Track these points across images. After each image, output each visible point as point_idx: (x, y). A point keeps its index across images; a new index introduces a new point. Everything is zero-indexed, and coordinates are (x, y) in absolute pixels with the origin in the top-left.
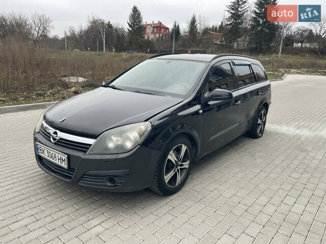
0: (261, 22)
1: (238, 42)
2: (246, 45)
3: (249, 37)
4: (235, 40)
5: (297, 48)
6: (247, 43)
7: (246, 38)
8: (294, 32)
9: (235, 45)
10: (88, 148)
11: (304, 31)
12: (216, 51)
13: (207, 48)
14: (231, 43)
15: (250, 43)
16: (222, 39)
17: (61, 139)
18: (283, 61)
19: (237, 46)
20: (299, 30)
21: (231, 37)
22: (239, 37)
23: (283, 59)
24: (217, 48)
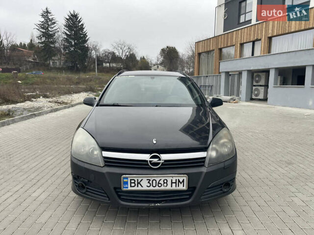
0: (73, 43)
1: (54, 60)
2: (62, 64)
3: (64, 57)
4: (50, 58)
5: (106, 67)
6: (63, 61)
7: (61, 57)
8: (103, 54)
9: (51, 63)
10: (204, 162)
11: (110, 53)
12: (30, 69)
13: (21, 65)
14: (46, 61)
15: (66, 61)
16: (34, 56)
17: (165, 161)
19: (53, 65)
20: (106, 52)
21: (45, 56)
22: (54, 55)
23: (101, 77)
24: (32, 66)
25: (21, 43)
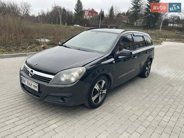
1: (137, 22)
2: (141, 24)
3: (143, 20)
4: (135, 21)
5: (170, 27)
7: (141, 20)
8: (169, 18)
9: (135, 24)
10: (50, 81)
11: (175, 17)
12: (124, 27)
13: (119, 25)
14: (133, 22)
15: (144, 23)
16: (128, 19)
17: (35, 75)
18: (162, 34)
20: (172, 16)
21: (133, 19)
22: (138, 19)
23: (162, 33)
24: (125, 25)
25: (123, 12)
